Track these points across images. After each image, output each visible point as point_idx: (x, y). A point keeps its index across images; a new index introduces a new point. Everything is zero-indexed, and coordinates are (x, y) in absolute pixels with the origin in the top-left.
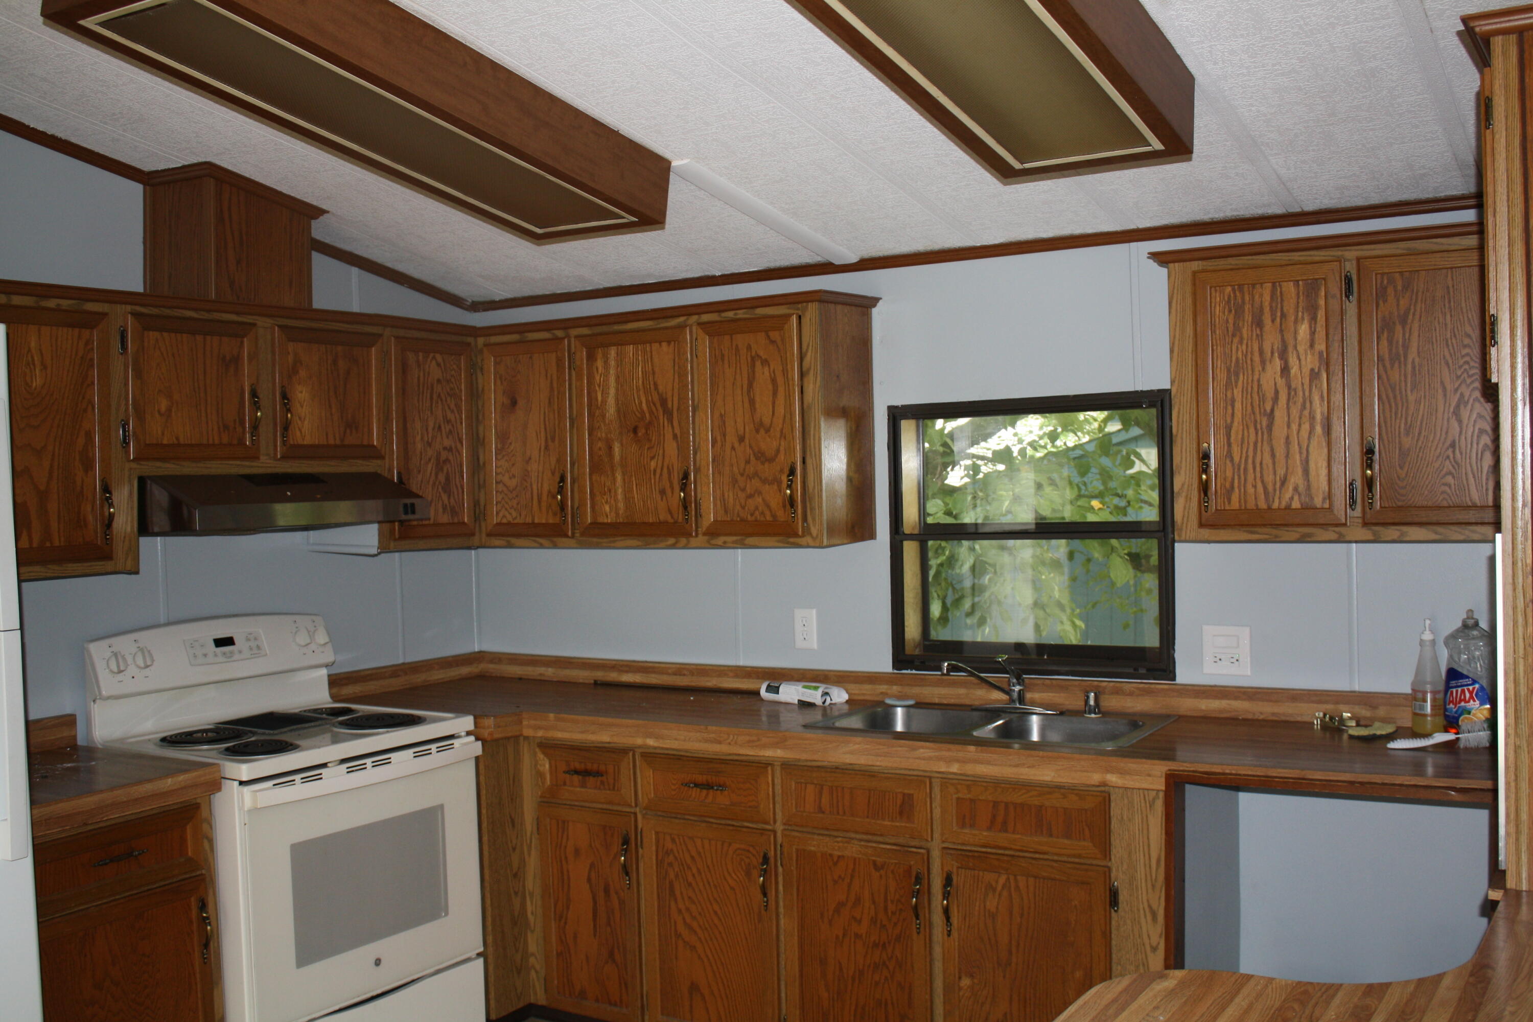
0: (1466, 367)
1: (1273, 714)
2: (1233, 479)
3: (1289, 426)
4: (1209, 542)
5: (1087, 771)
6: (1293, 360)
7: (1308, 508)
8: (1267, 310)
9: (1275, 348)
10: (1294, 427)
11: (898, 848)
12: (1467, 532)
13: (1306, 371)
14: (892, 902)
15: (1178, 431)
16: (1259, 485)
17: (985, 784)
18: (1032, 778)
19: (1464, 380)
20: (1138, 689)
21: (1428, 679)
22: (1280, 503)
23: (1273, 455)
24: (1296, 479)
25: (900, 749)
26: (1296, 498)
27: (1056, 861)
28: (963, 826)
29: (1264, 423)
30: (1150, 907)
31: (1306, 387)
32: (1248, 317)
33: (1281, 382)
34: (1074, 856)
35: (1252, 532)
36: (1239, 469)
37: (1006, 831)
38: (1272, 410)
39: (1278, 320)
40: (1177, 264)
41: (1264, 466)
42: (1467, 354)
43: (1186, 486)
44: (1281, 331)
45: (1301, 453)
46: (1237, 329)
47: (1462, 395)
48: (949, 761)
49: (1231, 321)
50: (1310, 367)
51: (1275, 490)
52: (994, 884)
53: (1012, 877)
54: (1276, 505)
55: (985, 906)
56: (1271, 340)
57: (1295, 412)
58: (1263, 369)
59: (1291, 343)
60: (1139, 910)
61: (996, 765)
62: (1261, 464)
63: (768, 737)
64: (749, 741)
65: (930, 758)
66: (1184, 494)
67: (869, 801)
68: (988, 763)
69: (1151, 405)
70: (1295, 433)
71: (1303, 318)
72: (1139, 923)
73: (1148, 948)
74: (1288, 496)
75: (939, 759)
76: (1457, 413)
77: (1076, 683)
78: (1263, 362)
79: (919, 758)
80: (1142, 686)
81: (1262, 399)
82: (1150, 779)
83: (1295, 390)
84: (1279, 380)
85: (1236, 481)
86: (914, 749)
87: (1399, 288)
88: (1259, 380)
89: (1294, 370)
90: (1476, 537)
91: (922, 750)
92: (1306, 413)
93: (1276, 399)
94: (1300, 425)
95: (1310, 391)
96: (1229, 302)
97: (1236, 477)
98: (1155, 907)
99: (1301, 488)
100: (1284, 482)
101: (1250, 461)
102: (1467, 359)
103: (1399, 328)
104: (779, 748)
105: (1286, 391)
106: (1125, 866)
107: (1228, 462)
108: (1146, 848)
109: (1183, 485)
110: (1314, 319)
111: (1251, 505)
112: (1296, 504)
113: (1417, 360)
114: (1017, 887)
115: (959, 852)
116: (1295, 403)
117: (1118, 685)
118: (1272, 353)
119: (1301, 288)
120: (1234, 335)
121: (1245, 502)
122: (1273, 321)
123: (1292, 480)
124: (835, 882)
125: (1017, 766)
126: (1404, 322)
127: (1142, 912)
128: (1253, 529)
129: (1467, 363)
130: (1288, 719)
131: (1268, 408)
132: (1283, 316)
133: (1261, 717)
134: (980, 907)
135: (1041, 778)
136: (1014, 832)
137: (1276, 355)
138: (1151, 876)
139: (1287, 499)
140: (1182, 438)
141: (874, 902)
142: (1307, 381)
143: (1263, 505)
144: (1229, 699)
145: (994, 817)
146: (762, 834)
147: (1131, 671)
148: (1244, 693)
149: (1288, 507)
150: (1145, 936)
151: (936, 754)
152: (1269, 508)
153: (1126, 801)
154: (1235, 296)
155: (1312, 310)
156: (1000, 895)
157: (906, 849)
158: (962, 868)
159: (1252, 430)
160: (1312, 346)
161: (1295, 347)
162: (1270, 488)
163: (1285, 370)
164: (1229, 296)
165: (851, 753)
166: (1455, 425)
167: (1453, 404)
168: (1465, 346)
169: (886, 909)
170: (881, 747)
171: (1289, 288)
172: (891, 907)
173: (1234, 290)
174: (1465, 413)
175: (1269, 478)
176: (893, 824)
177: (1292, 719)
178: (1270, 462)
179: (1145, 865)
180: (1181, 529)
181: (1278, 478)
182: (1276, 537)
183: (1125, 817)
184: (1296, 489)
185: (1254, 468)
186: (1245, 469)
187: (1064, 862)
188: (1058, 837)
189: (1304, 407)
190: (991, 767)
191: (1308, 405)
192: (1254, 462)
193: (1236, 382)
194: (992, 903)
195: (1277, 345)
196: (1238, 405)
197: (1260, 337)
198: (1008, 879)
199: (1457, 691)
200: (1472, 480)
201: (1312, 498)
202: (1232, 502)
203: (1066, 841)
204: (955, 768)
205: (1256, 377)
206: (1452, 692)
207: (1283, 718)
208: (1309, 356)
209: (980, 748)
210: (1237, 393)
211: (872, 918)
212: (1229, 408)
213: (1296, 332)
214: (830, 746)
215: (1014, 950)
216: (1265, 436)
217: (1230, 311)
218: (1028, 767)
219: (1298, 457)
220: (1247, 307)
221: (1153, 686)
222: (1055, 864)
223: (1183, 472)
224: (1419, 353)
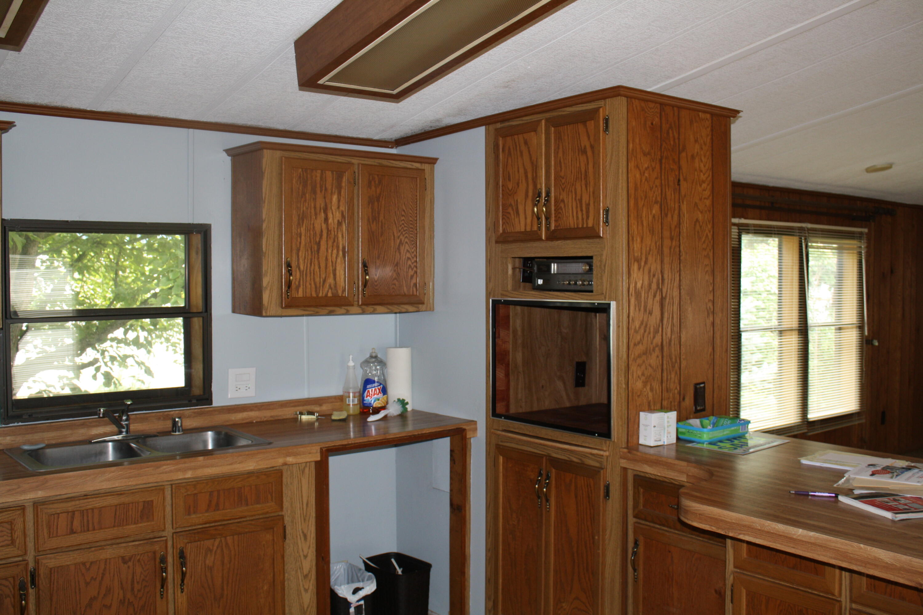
0: (403, 226)
1: (271, 417)
2: (300, 279)
3: (327, 251)
4: (281, 316)
5: (274, 459)
6: (330, 215)
7: (335, 296)
8: (318, 186)
9: (322, 207)
10: (330, 251)
11: (145, 542)
12: (400, 308)
13: (336, 221)
14: (138, 582)
15: (266, 250)
16: (313, 283)
17: (205, 481)
18: (241, 470)
19: (402, 233)
20: (195, 413)
21: (351, 386)
22: (323, 293)
23: (320, 267)
24: (331, 280)
25: (147, 469)
26: (330, 290)
27: (252, 520)
28: (189, 514)
29: (316, 249)
30: (303, 532)
31: (336, 230)
32: (309, 188)
33: (324, 226)
34: (263, 514)
35: (305, 310)
36: (303, 274)
37: (218, 510)
38: (320, 242)
39: (324, 191)
40: (268, 151)
41: (315, 273)
42: (403, 220)
43: (270, 284)
44: (325, 198)
45: (332, 266)
46: (304, 194)
47: (401, 240)
48: (185, 470)
49: (301, 188)
50: (337, 219)
51: (320, 287)
52: (211, 547)
53: (223, 539)
54: (321, 295)
55: (205, 564)
56: (320, 202)
57: (330, 243)
58: (316, 218)
59: (329, 206)
60: (297, 537)
61: (217, 466)
62: (314, 271)
63: (28, 483)
64: (9, 490)
65: (171, 471)
66: (269, 288)
67: (115, 514)
68: (212, 466)
69: (198, 232)
70: (330, 254)
71: (335, 193)
72: (297, 544)
73: (302, 557)
74: (326, 290)
75: (179, 470)
76: (399, 249)
77: (154, 414)
78: (316, 214)
79: (163, 473)
80: (196, 410)
81: (315, 234)
82: (310, 455)
83: (330, 231)
84: (323, 224)
85: (301, 281)
86: (158, 467)
87: (377, 182)
88: (313, 224)
89: (330, 221)
90: (404, 310)
91: (165, 467)
92: (335, 244)
93: (321, 235)
94: (332, 251)
95: (337, 231)
96: (300, 177)
97: (301, 279)
98: (305, 532)
99: (332, 286)
100: (324, 281)
101: (308, 270)
102: (403, 222)
103: (376, 203)
104: (40, 490)
105: (326, 231)
106: (289, 512)
107: (297, 269)
108: (300, 498)
109: (269, 283)
110: (339, 194)
111: (308, 295)
112: (330, 295)
113: (383, 221)
114: (227, 544)
115: (188, 533)
116: (330, 238)
117: (181, 412)
118: (320, 209)
119: (335, 175)
120: (302, 197)
121: (306, 293)
122: (321, 192)
123: (329, 281)
124: (87, 584)
125: (231, 464)
126: (378, 201)
127: (299, 537)
128: (305, 308)
129: (403, 224)
130: (279, 418)
131: (318, 240)
132: (326, 189)
133: (265, 419)
134: (202, 565)
135: (247, 469)
136: (223, 509)
137: (322, 211)
138: (303, 514)
139: (326, 291)
140: (268, 255)
141: (122, 588)
142: (336, 226)
143: (314, 295)
144: (247, 411)
145: (210, 501)
146: (18, 565)
147: (186, 402)
148: (256, 406)
149: (326, 295)
150: (301, 550)
151: (176, 467)
152: (317, 296)
153: (289, 472)
154: (303, 174)
155: (339, 188)
156: (215, 554)
157: (152, 540)
158: (191, 543)
159: (310, 252)
160: (338, 207)
161: (331, 208)
162: (318, 285)
163: (326, 219)
164: (300, 174)
165: (108, 480)
166: (397, 254)
167: (398, 244)
168: (403, 216)
169: (133, 589)
170: (132, 471)
171: (329, 174)
172: (137, 587)
173: (302, 171)
174: (402, 248)
175: (317, 280)
176: (137, 525)
177: (281, 418)
178: (318, 270)
179: (300, 508)
180: (267, 309)
181: (322, 280)
182: (317, 312)
183: (289, 483)
184: (330, 286)
185: (310, 273)
186: (306, 274)
187: (258, 519)
188: (252, 505)
189: (334, 241)
190: (214, 468)
191: (336, 239)
192: (310, 271)
193: (303, 224)
194: (209, 561)
195: (323, 205)
196: (303, 237)
197: (315, 199)
198: (221, 541)
199: (372, 390)
200: (404, 282)
201: (337, 292)
202: (299, 293)
203: (258, 506)
204: (189, 475)
205: (312, 222)
206: (369, 391)
207: (277, 418)
208: (337, 213)
209: (206, 457)
210: (303, 230)
211: (121, 600)
212: (299, 239)
213: (331, 199)
214: (88, 479)
215: (225, 587)
216: (316, 256)
217: (300, 183)
218: (239, 463)
219: (331, 268)
220: (309, 182)
221: (203, 410)
222: (253, 522)
223: (268, 275)
224: (384, 217)
